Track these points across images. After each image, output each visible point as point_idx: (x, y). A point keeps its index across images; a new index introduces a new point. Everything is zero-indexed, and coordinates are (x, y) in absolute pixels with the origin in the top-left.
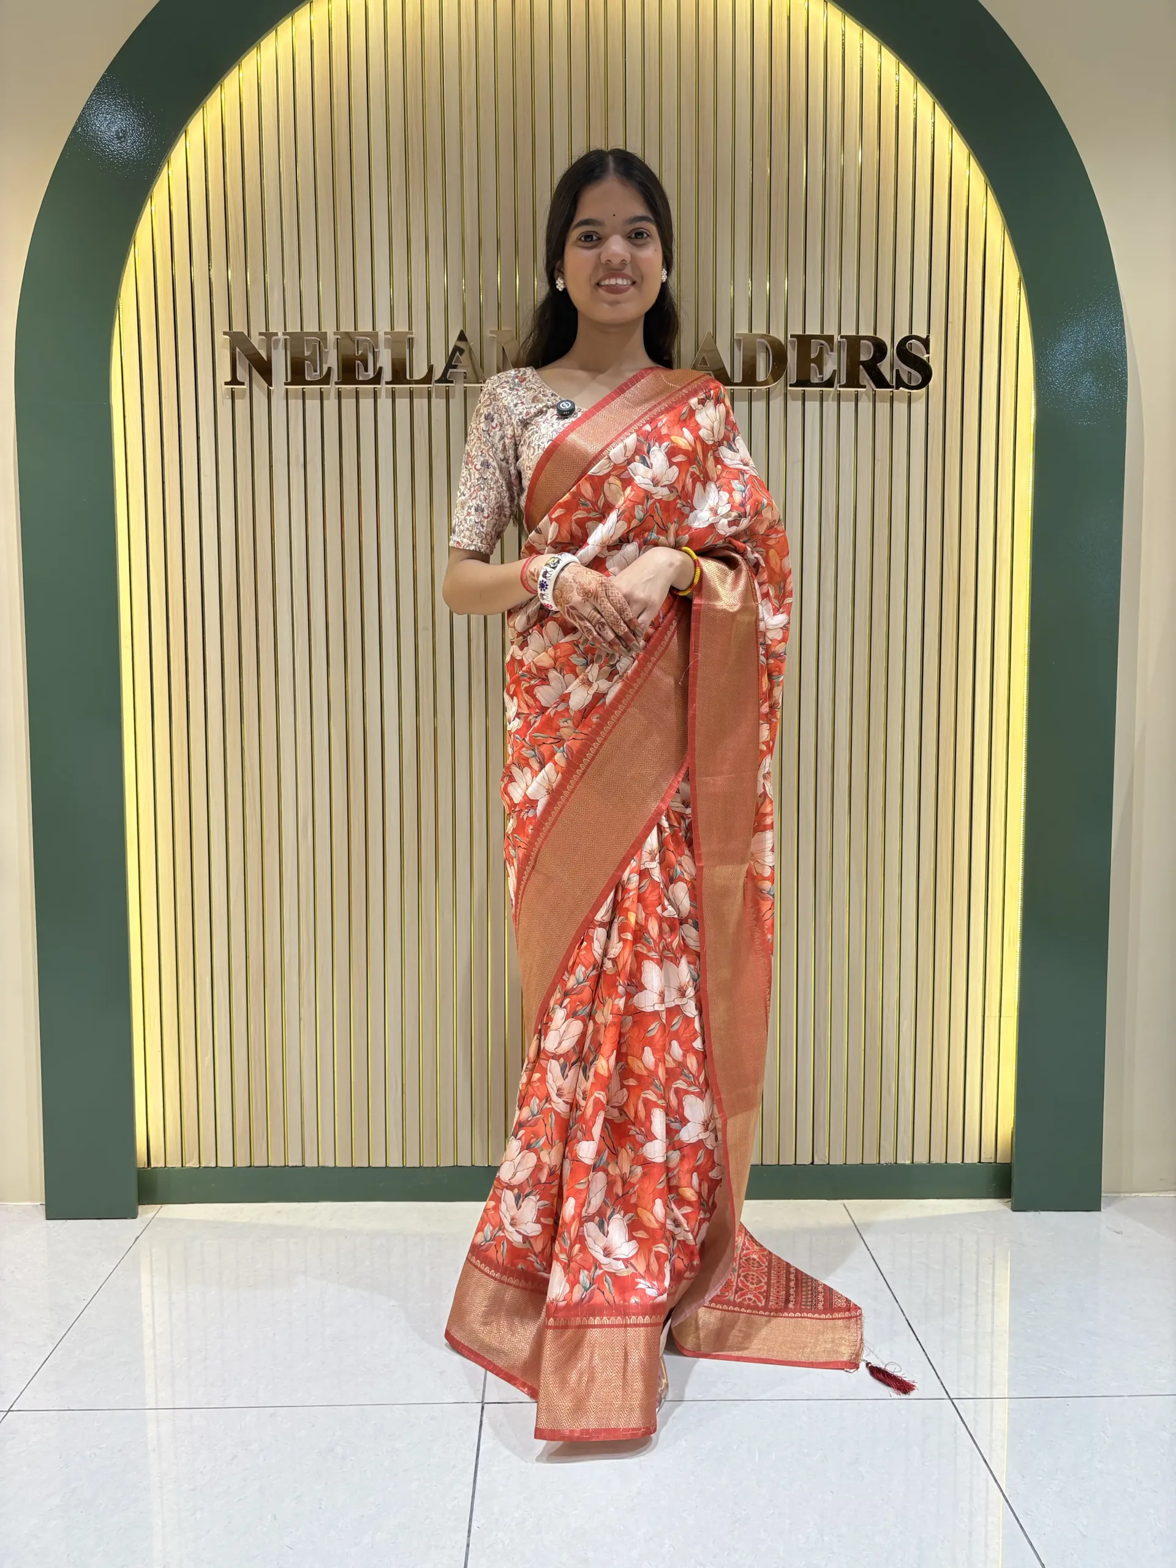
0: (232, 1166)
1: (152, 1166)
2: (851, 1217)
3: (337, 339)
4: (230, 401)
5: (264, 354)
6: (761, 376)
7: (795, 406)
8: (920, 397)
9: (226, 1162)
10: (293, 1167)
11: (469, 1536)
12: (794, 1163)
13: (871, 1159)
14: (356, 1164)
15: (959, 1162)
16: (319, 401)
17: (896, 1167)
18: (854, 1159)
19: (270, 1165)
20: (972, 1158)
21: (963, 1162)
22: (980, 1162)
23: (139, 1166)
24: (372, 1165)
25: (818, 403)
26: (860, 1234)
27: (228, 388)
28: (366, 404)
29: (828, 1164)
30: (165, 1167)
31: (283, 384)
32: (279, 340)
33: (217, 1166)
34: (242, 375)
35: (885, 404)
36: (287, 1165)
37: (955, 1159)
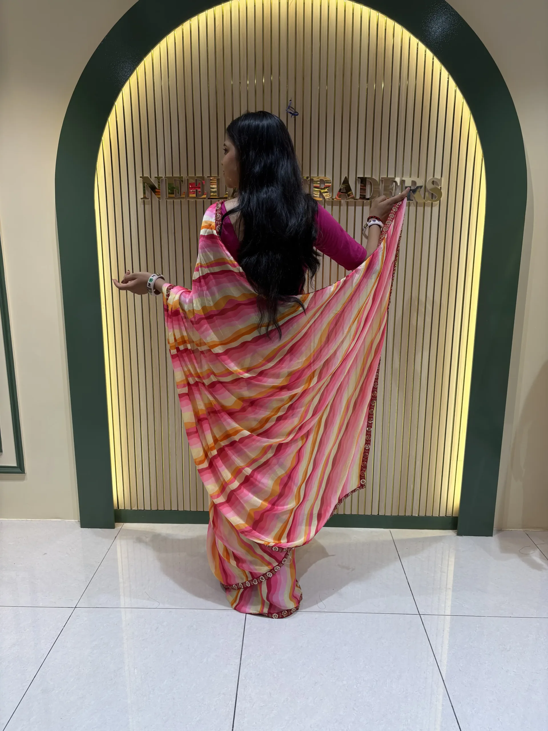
0: (150, 509)
1: (120, 509)
2: (392, 537)
3: (188, 179)
4: (143, 205)
5: (157, 186)
6: (368, 196)
8: (437, 204)
9: (148, 508)
10: (174, 510)
11: (241, 661)
12: (371, 514)
13: (402, 514)
14: (198, 510)
15: (437, 516)
16: (180, 206)
17: (412, 517)
18: (395, 514)
19: (165, 509)
20: (443, 514)
21: (439, 516)
22: (446, 516)
23: (115, 509)
26: (395, 545)
27: (142, 200)
28: (200, 207)
29: (385, 515)
30: (125, 509)
31: (165, 199)
32: (163, 179)
33: (144, 509)
34: (148, 194)
35: (421, 207)
36: (171, 510)
37: (436, 514)
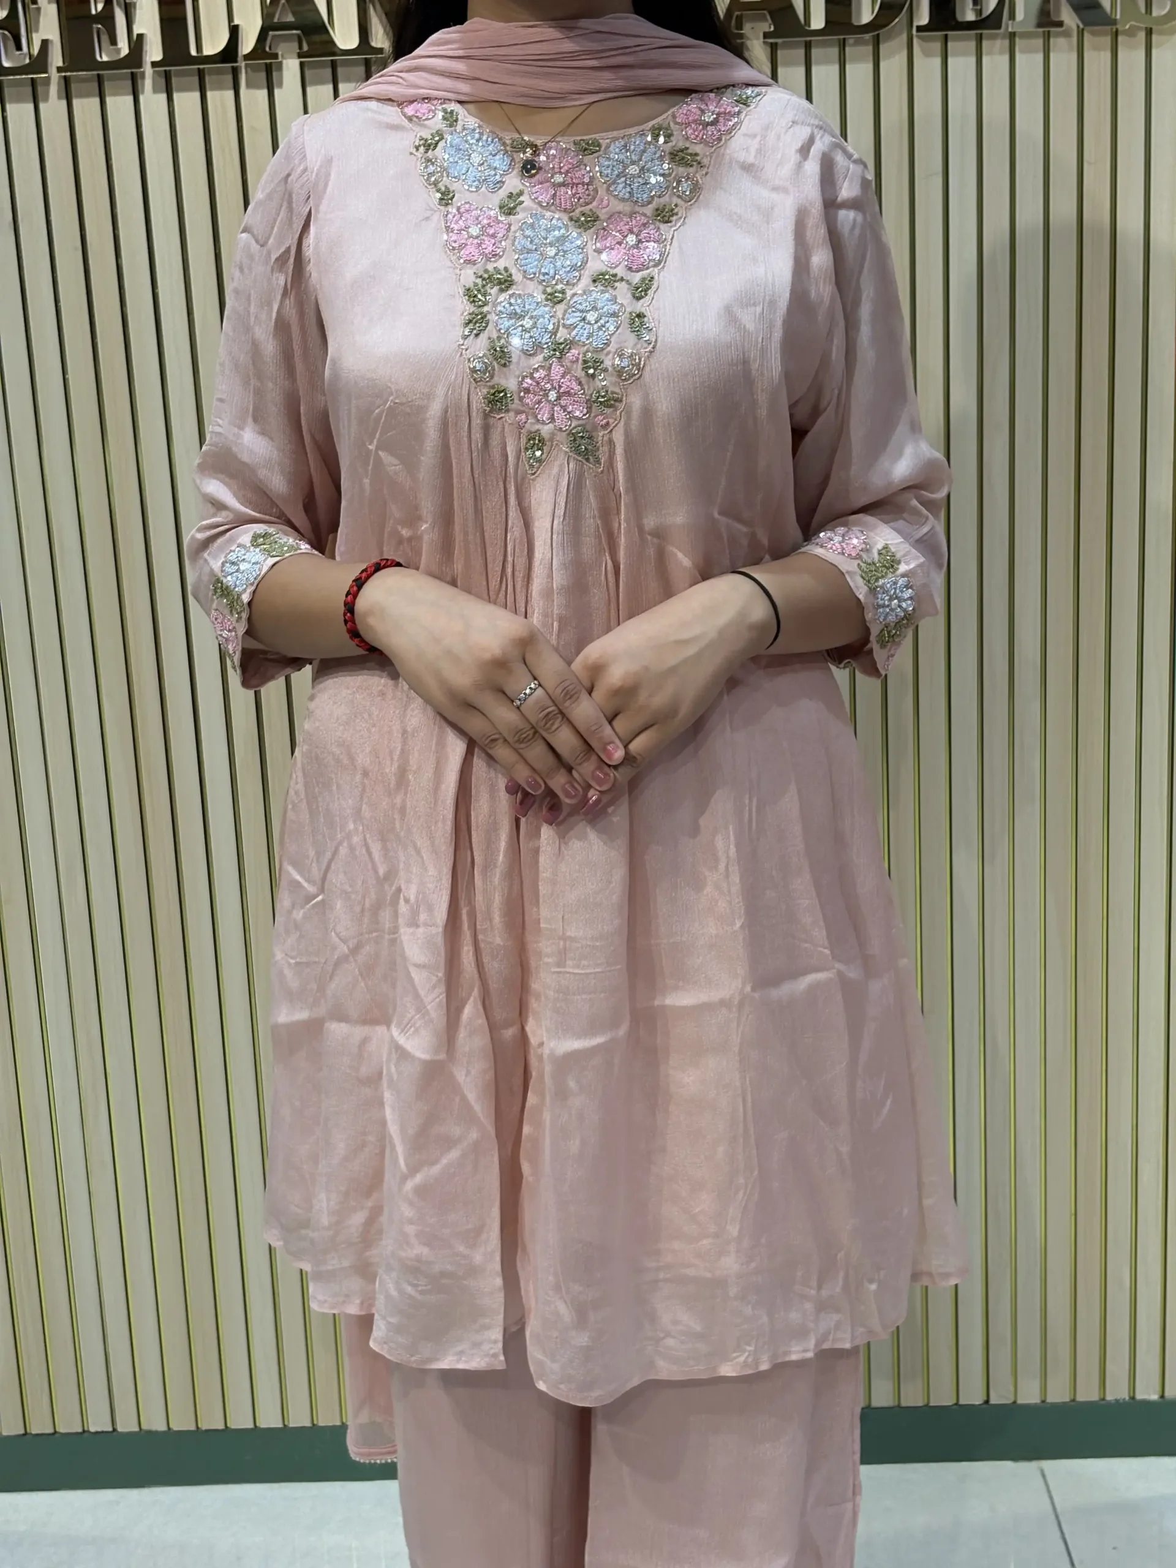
2: (1050, 1497)
7: (928, 66)
8: (1170, 38)
10: (97, 1433)
12: (955, 1402)
13: (1088, 1393)
14: (204, 1426)
16: (31, 106)
17: (1133, 1407)
18: (1058, 1396)
19: (57, 1430)
24: (232, 1425)
25: (973, 60)
26: (1063, 1533)
28: (120, 105)
29: (1015, 1402)
35: (1102, 53)
36: (86, 1429)
